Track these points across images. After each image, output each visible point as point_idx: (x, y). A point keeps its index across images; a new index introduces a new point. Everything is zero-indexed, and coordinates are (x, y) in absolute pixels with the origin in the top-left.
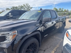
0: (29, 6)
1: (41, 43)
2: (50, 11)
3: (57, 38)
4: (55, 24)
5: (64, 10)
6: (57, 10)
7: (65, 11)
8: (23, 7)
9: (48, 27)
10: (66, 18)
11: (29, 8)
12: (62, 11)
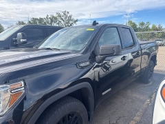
0: (70, 16)
1: (92, 113)
2: (117, 27)
3: (136, 95)
4: (131, 61)
5: (151, 27)
6: (134, 25)
7: (155, 29)
8: (56, 18)
9: (113, 68)
10: (157, 47)
11: (71, 22)
12: (147, 29)
